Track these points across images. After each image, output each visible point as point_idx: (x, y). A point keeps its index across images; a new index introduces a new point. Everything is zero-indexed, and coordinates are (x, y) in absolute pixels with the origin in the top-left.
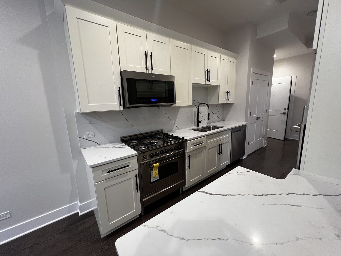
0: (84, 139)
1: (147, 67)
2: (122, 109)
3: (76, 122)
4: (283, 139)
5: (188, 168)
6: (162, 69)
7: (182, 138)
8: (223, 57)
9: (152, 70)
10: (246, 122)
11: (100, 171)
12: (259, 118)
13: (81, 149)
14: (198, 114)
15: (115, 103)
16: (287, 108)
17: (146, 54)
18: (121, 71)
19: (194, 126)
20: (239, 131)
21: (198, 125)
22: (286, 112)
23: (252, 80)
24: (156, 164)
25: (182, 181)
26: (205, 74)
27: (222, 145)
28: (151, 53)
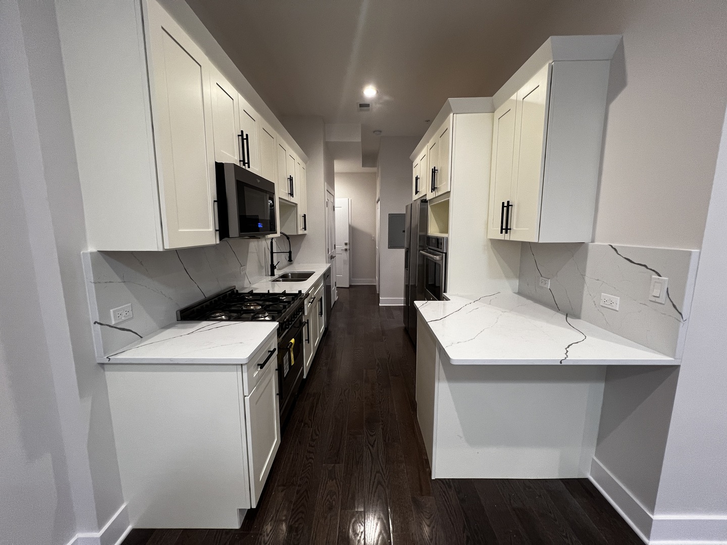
0: (112, 327)
1: (244, 161)
2: (218, 242)
3: (93, 281)
4: (348, 286)
5: (305, 343)
6: (255, 168)
7: (298, 292)
8: (298, 159)
9: (249, 167)
10: (326, 263)
11: (252, 367)
12: (332, 257)
13: (107, 358)
14: (272, 253)
15: (209, 228)
16: (347, 241)
17: (242, 135)
18: (216, 162)
19: (266, 276)
20: (328, 276)
21: (273, 274)
22: (348, 247)
23: (326, 200)
24: (293, 341)
25: (302, 367)
26: (288, 183)
27: (321, 299)
28: (247, 135)
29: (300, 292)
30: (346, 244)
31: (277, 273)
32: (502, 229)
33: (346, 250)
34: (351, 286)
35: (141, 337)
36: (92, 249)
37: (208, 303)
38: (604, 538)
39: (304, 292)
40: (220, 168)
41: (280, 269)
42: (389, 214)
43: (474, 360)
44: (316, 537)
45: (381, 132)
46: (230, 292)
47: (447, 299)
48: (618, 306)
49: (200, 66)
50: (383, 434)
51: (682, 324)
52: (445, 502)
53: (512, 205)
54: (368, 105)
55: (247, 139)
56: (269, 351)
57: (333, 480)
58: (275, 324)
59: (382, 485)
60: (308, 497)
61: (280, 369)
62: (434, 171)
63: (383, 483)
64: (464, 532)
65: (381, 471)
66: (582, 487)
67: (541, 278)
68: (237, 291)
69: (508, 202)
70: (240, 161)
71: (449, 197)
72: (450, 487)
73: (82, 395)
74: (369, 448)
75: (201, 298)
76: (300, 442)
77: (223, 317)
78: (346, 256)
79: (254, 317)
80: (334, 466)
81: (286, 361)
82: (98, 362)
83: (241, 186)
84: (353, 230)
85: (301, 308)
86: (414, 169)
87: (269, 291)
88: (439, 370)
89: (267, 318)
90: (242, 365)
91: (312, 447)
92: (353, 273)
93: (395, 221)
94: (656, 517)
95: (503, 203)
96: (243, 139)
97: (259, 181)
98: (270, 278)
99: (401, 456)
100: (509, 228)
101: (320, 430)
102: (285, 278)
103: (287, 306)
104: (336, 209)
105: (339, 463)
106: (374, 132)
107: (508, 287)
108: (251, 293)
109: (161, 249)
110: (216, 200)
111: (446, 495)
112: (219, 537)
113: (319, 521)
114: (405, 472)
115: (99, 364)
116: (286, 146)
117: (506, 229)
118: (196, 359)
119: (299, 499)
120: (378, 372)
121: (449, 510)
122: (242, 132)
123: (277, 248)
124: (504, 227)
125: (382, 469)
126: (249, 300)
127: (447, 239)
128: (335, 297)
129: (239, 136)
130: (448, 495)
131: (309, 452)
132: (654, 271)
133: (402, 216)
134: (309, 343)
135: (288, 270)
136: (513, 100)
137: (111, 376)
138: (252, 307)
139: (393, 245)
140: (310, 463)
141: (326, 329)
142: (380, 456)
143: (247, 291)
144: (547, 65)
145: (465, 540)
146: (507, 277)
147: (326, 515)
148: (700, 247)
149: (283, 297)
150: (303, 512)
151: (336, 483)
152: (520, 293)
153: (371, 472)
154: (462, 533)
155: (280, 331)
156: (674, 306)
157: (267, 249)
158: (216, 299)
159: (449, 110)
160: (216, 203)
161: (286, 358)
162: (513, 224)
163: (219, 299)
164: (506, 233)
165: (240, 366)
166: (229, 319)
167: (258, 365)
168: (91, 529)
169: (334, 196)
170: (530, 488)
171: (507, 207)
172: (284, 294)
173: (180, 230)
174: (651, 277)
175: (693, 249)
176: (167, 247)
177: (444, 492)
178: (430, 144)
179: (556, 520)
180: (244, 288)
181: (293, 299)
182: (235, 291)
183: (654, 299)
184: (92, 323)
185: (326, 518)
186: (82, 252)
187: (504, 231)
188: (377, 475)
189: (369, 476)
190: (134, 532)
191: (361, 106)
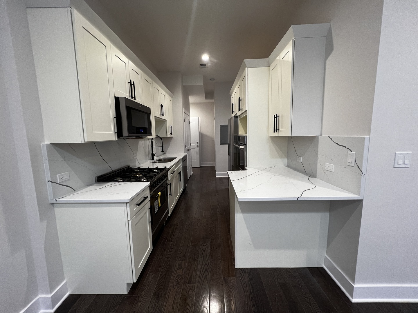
0: (58, 184)
1: (132, 96)
2: (117, 139)
3: (47, 159)
4: (199, 167)
5: (169, 196)
6: (139, 100)
7: (164, 168)
8: (167, 95)
9: (135, 99)
10: (184, 153)
11: (133, 205)
12: (188, 150)
13: (55, 200)
14: (152, 147)
15: (111, 132)
16: (198, 141)
17: (131, 82)
18: (115, 97)
19: (149, 160)
20: (185, 160)
21: (153, 159)
22: (198, 145)
23: (184, 118)
24: (160, 193)
25: (167, 210)
26: (160, 109)
27: (180, 173)
28: (134, 82)
29: (165, 167)
30: (197, 143)
31: (155, 158)
32: (274, 130)
33: (197, 146)
34: (201, 167)
35: (75, 190)
36: (47, 142)
37: (114, 173)
38: (328, 298)
39: (168, 167)
40: (117, 100)
41: (157, 156)
42: (220, 125)
43: (250, 199)
44: (168, 298)
45: (214, 79)
46: (127, 168)
47: (247, 170)
48: (333, 169)
49: (105, 46)
50: (211, 245)
51: (362, 177)
52: (241, 280)
53: (279, 117)
54: (205, 65)
55: (134, 84)
56: (144, 198)
57: (180, 269)
58: (148, 183)
59: (207, 272)
60: (166, 278)
61: (152, 208)
62: (239, 100)
63: (208, 271)
64: (250, 295)
65: (208, 264)
66: (319, 272)
67: (298, 157)
68: (131, 167)
69: (277, 115)
70: (130, 96)
71: (247, 113)
72: (245, 272)
73: (41, 220)
74: (202, 252)
75: (109, 170)
76: (164, 250)
77: (121, 180)
78: (197, 149)
79: (137, 180)
80: (182, 262)
81: (156, 204)
82: (51, 202)
83: (129, 109)
84: (201, 135)
85: (166, 176)
86: (232, 99)
87: (148, 167)
88: (237, 207)
89: (145, 181)
90: (126, 203)
91: (171, 252)
92: (202, 159)
93: (223, 129)
94: (356, 285)
95: (274, 116)
96: (131, 85)
97: (140, 107)
98: (151, 161)
99: (220, 257)
100: (277, 129)
101: (176, 243)
102: (160, 161)
103: (156, 175)
104: (191, 123)
105: (184, 260)
106: (210, 79)
107: (281, 163)
108: (139, 168)
109: (83, 142)
110: (115, 116)
111: (242, 276)
112: (116, 298)
113: (171, 290)
114: (221, 264)
115: (51, 203)
116: (159, 88)
117: (276, 130)
118: (101, 200)
119: (161, 278)
120: (212, 212)
121: (243, 284)
122: (131, 80)
123: (156, 144)
124: (275, 129)
125: (208, 263)
126: (137, 172)
127: (246, 136)
128: (190, 172)
129: (129, 82)
130: (243, 276)
131: (169, 255)
132: (349, 149)
133: (227, 126)
134: (171, 196)
135: (162, 157)
136: (278, 60)
137: (57, 210)
138: (138, 175)
139: (222, 142)
140: (169, 260)
141: (184, 190)
142: (208, 257)
143: (136, 168)
144: (292, 41)
145: (250, 299)
146: (281, 157)
147: (175, 287)
148: (369, 135)
149: (156, 170)
150: (162, 285)
151: (182, 271)
152: (288, 166)
153: (202, 265)
154: (249, 295)
155: (151, 187)
156: (359, 167)
157: (149, 145)
158: (119, 171)
159: (245, 66)
160: (115, 118)
161: (156, 203)
162: (280, 127)
163: (120, 172)
164: (276, 132)
165: (126, 204)
166: (124, 181)
167: (137, 204)
168: (46, 293)
169: (189, 116)
170: (290, 272)
171: (276, 117)
172: (157, 168)
173: (94, 132)
174: (348, 152)
175: (366, 136)
176: (86, 141)
177: (241, 275)
178: (238, 85)
179: (302, 289)
180: (136, 166)
181: (161, 171)
182: (130, 168)
183: (349, 164)
184: (47, 181)
185: (174, 288)
186: (42, 144)
187: (275, 131)
188: (205, 266)
189: (201, 267)
190: (70, 296)
191: (202, 65)
